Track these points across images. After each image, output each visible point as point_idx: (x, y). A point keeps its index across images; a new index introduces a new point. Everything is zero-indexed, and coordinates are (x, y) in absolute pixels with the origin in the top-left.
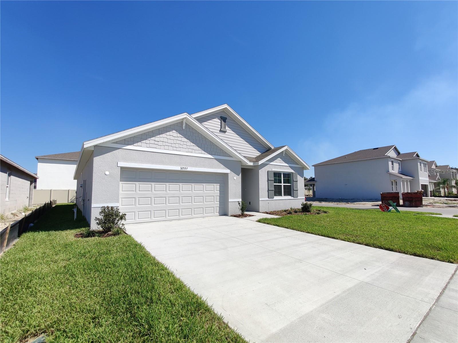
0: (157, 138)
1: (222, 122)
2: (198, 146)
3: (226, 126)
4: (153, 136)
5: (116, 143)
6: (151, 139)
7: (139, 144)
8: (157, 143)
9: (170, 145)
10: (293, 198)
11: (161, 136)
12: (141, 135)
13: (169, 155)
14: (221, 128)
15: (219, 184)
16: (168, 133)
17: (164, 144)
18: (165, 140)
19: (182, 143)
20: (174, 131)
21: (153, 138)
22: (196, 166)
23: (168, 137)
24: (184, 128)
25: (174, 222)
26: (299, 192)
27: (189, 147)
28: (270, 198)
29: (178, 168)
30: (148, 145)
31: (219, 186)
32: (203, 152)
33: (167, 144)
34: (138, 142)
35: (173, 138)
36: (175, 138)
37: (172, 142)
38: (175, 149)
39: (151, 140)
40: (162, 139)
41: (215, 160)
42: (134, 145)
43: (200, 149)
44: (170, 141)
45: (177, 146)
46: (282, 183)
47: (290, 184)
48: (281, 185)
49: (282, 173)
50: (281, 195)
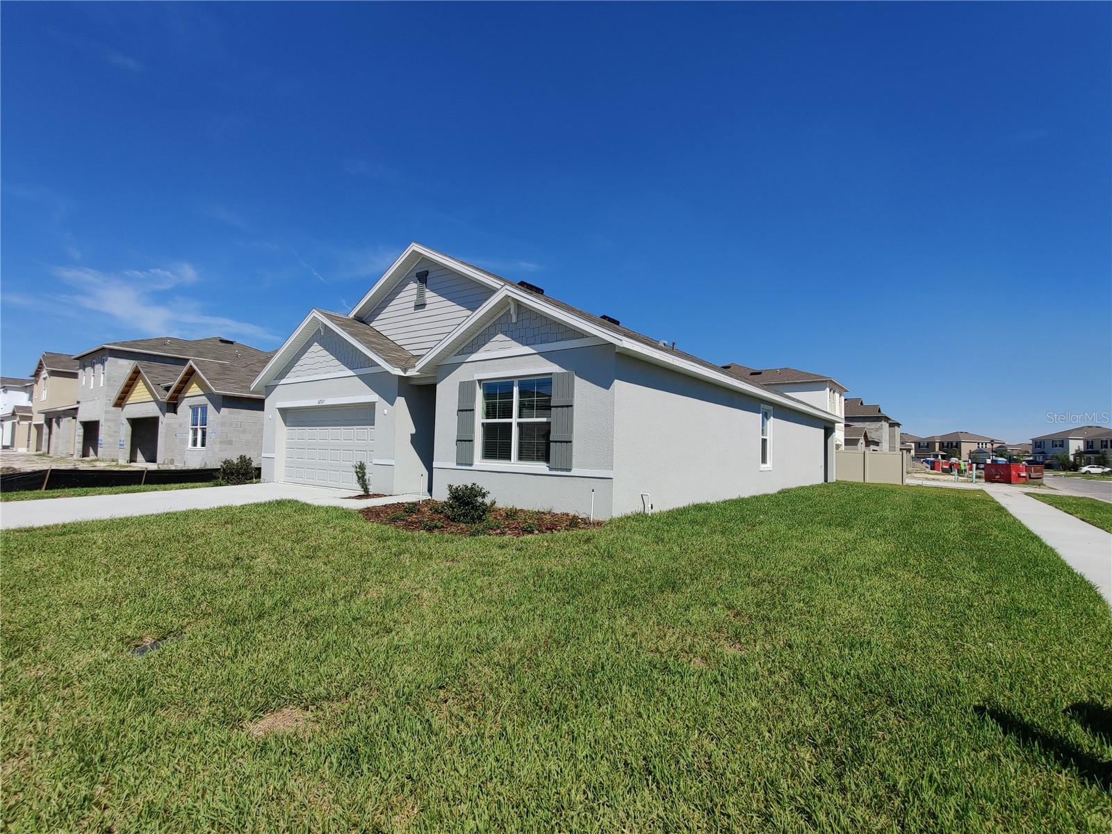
0: (301, 361)
1: (419, 286)
2: (337, 359)
3: (426, 290)
5: (277, 379)
7: (290, 374)
8: (301, 368)
9: (312, 366)
11: (305, 356)
14: (417, 300)
18: (308, 361)
19: (322, 359)
21: (299, 363)
22: (335, 394)
23: (310, 355)
26: (574, 445)
27: (328, 364)
28: (462, 465)
30: (295, 374)
32: (343, 367)
33: (309, 367)
36: (316, 354)
38: (315, 371)
39: (298, 366)
40: (305, 362)
42: (286, 377)
43: (339, 363)
45: (317, 365)
46: (512, 418)
47: (549, 420)
48: (511, 424)
49: (516, 382)
50: (509, 458)
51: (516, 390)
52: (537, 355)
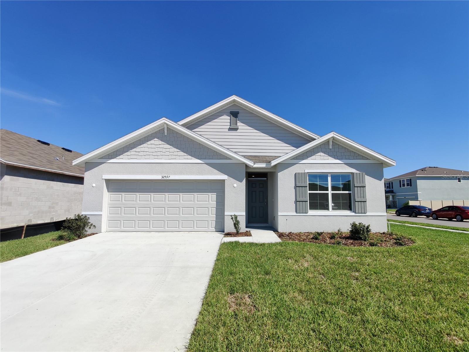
0: (138, 149)
1: (232, 118)
2: (183, 152)
3: (238, 122)
4: (134, 148)
5: (102, 158)
6: (132, 150)
7: (121, 156)
8: (137, 153)
9: (152, 154)
10: (353, 214)
11: (142, 146)
12: (123, 148)
13: (150, 164)
14: (230, 125)
15: (216, 194)
16: (149, 143)
17: (145, 154)
18: (146, 149)
19: (164, 150)
20: (156, 139)
21: (135, 150)
22: (181, 173)
23: (150, 146)
24: (166, 134)
25: (153, 233)
26: (367, 203)
27: (172, 154)
28: (300, 213)
29: (159, 177)
30: (129, 157)
31: (216, 195)
32: (190, 157)
33: (148, 153)
34: (120, 155)
35: (155, 146)
36: (157, 146)
37: (153, 150)
38: (156, 157)
39: (132, 152)
40: (143, 149)
41: (206, 165)
42: (117, 158)
43: (185, 154)
44: (150, 150)
45: (159, 154)
46: (328, 191)
47: (350, 192)
48: (328, 194)
49: (329, 175)
50: (328, 209)
51: (329, 179)
52: (343, 164)
